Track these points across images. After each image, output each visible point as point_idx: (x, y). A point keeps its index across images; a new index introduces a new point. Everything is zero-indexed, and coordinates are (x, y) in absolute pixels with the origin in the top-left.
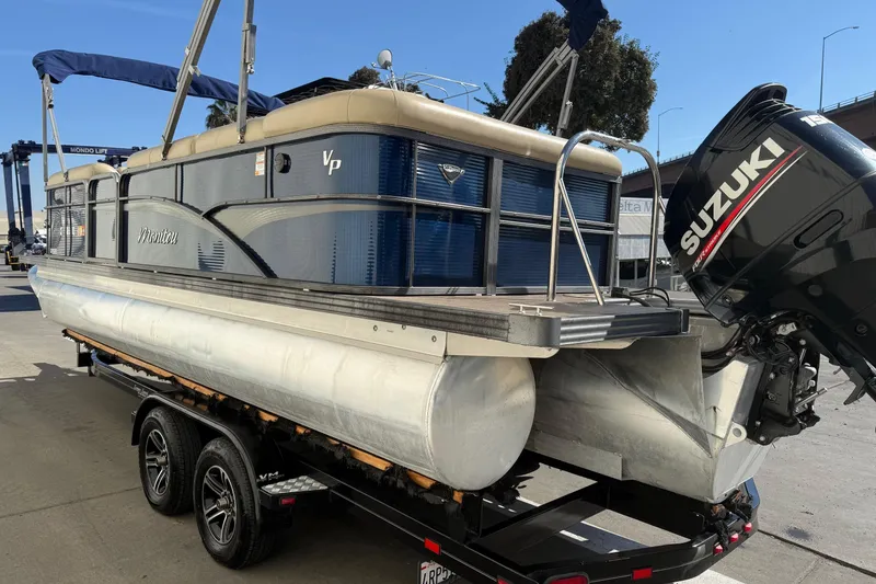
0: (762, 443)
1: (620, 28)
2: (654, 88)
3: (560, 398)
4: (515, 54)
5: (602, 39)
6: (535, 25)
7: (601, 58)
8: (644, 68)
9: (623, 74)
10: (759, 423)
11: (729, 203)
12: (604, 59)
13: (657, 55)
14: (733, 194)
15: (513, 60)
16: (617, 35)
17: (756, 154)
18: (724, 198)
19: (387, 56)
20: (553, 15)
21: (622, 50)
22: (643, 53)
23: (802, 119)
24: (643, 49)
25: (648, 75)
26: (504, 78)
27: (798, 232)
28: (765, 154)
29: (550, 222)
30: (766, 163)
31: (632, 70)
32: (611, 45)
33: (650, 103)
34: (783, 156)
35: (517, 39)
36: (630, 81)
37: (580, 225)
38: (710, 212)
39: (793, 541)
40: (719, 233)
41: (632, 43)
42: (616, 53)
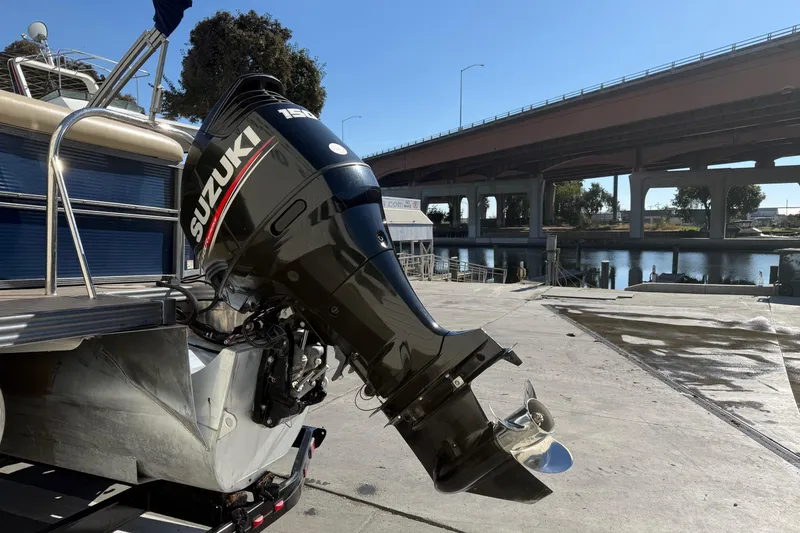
0: (270, 426)
1: (291, 36)
2: (324, 94)
3: (74, 404)
4: (191, 47)
5: (273, 44)
6: (209, 22)
7: (273, 61)
8: (313, 74)
9: (294, 78)
10: (264, 407)
11: (219, 190)
12: (276, 62)
13: (324, 65)
14: (223, 182)
15: (190, 52)
16: (288, 42)
17: (238, 141)
18: (216, 185)
19: (41, 29)
20: (226, 15)
21: (293, 58)
22: (311, 62)
23: (280, 111)
24: (312, 58)
25: (317, 82)
26: (181, 68)
27: (273, 221)
28: (246, 143)
29: (45, 203)
30: (246, 151)
31: (303, 75)
32: (281, 52)
33: (321, 107)
34: (260, 145)
35: (192, 32)
36: (300, 86)
37: (74, 205)
38: (207, 199)
39: (361, 498)
40: (215, 220)
41: (301, 52)
42: (286, 59)
